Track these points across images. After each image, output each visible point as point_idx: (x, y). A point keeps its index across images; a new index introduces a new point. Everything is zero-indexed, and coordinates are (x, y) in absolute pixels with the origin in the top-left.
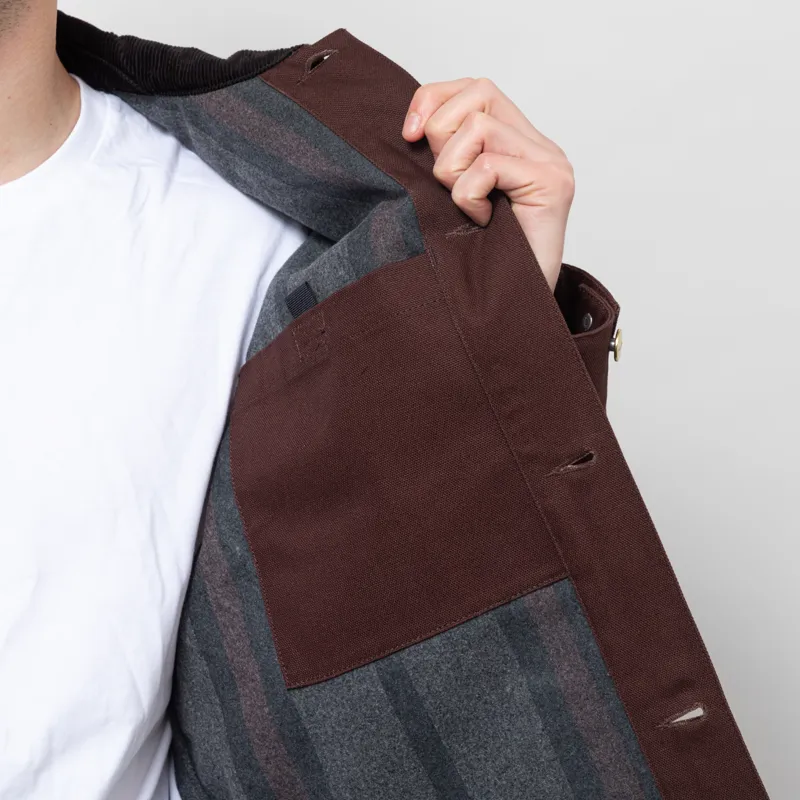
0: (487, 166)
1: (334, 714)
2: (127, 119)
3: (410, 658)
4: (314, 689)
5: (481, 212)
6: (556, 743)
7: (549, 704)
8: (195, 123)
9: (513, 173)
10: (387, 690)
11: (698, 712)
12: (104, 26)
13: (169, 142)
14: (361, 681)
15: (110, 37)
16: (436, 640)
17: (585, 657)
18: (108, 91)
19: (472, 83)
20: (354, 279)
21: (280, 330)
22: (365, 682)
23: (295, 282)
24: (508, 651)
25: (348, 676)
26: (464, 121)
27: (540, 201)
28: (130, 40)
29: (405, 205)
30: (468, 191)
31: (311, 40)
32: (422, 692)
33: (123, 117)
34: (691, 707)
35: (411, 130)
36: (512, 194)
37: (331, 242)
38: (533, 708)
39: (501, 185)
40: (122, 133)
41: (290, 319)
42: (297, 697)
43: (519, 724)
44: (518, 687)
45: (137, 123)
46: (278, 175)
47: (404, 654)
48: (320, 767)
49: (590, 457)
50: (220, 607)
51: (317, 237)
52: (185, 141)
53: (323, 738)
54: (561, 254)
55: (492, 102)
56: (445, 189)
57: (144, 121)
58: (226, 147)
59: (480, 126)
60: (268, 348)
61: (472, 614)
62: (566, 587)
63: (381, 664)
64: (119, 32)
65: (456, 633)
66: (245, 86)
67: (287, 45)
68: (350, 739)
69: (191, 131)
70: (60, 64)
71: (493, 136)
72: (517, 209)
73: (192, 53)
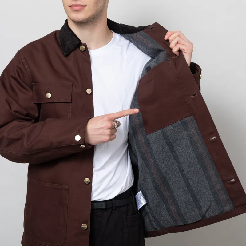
0: (178, 46)
1: (154, 139)
2: (121, 37)
3: (166, 129)
4: (150, 134)
5: (177, 54)
6: (191, 143)
7: (190, 137)
8: (132, 39)
9: (182, 47)
10: (162, 134)
11: (215, 138)
12: (117, 22)
13: (128, 41)
14: (158, 133)
15: (118, 24)
16: (170, 126)
17: (196, 128)
18: (118, 33)
19: (176, 32)
20: (157, 65)
21: (145, 74)
22: (159, 133)
23: (148, 66)
24: (183, 128)
25: (156, 132)
26: (175, 38)
27: (187, 52)
28: (121, 24)
29: (165, 52)
30: (175, 50)
31: (151, 24)
32: (168, 134)
33: (120, 37)
34: (214, 137)
35: (166, 38)
36: (182, 51)
37: (154, 58)
38: (187, 138)
39: (180, 49)
40: (120, 40)
41: (147, 72)
42: (148, 136)
43: (185, 140)
44: (184, 134)
45: (123, 38)
46: (146, 47)
47: (165, 128)
48: (151, 148)
49: (196, 94)
50: (135, 121)
51: (153, 58)
52: (131, 41)
53: (152, 143)
54: (190, 61)
55: (180, 35)
56: (171, 49)
57: (124, 38)
58: (137, 43)
59: (177, 39)
60: (144, 77)
61: (176, 121)
62: (192, 117)
63: (161, 130)
64: (120, 23)
65: (174, 125)
66: (140, 32)
67: (147, 25)
68: (156, 143)
69: (132, 40)
70: (108, 28)
71: (179, 40)
72: (183, 53)
73: (132, 26)
